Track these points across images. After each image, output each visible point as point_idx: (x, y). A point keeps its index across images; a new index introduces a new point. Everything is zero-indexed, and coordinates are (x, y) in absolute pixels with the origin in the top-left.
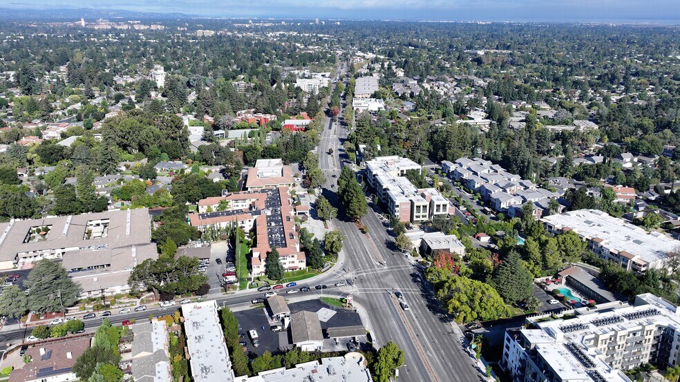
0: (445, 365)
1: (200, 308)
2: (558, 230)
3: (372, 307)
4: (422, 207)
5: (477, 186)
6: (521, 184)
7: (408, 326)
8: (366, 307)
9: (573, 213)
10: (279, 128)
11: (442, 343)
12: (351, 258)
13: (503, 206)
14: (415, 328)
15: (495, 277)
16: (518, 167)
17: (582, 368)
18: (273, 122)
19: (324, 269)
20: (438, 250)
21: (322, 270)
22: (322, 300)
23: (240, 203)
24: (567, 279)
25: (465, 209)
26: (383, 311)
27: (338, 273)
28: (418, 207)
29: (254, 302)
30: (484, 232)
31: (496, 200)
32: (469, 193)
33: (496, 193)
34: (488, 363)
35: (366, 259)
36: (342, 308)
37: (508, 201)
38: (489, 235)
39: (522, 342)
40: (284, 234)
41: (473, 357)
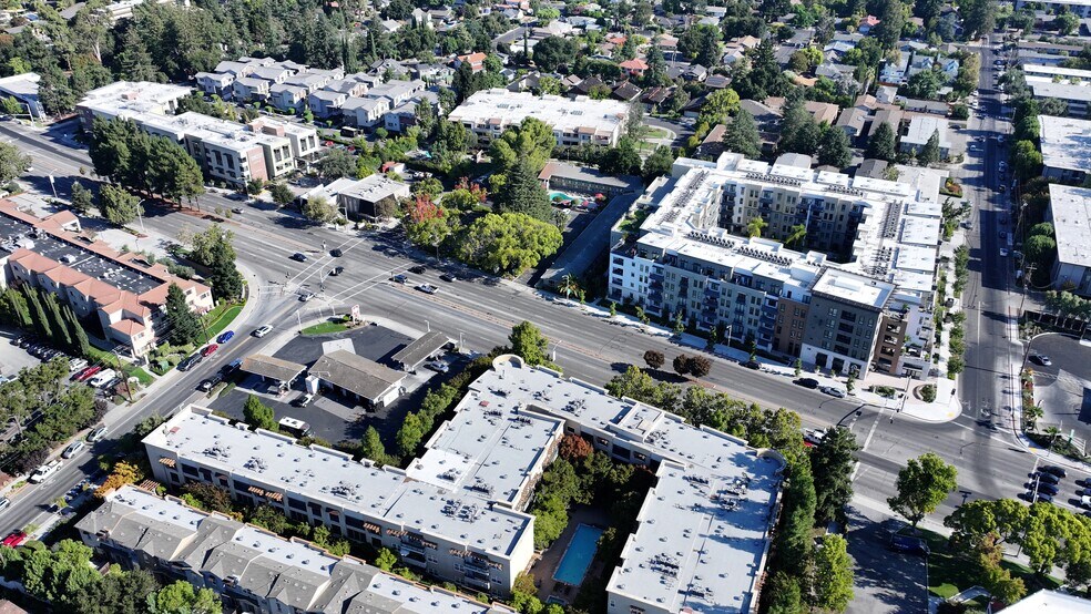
1: (178, 429)
2: (479, 126)
3: (384, 310)
4: (281, 150)
5: (296, 99)
7: (464, 310)
8: (378, 314)
12: (258, 264)
13: (371, 117)
14: (474, 307)
15: (511, 203)
17: (728, 251)
20: (382, 201)
21: (243, 296)
22: (304, 335)
24: (550, 181)
26: (405, 307)
27: (270, 290)
28: (277, 151)
29: (207, 386)
31: (354, 111)
33: (340, 102)
36: (349, 330)
37: (374, 111)
38: (401, 161)
39: (643, 255)
40: (123, 266)
41: (572, 306)
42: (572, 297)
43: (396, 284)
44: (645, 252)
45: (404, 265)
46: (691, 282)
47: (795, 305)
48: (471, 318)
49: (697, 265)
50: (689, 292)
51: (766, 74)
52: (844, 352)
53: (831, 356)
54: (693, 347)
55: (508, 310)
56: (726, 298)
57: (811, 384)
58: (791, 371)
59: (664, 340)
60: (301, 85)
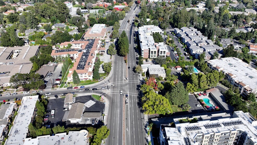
0: (132, 136)
1: (31, 98)
2: (214, 67)
3: (112, 102)
4: (154, 52)
5: (186, 41)
6: (206, 42)
7: (124, 113)
8: (110, 101)
9: (224, 59)
10: (112, 9)
11: (136, 124)
12: (115, 75)
13: (194, 52)
16: (208, 33)
18: (109, 6)
19: (100, 80)
20: (153, 75)
22: (92, 96)
23: (77, 45)
24: (209, 94)
25: (177, 52)
26: (116, 105)
27: (106, 82)
28: (152, 52)
30: (180, 66)
31: (191, 49)
32: (182, 44)
33: (192, 46)
34: (153, 137)
35: (121, 76)
36: (99, 101)
37: (196, 50)
38: (182, 67)
40: (86, 63)
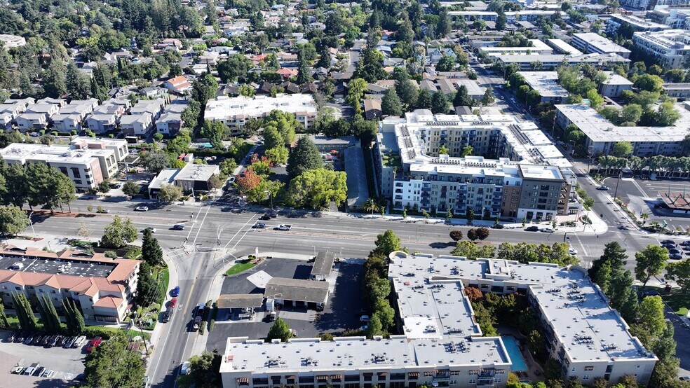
2: (228, 121)
4: (110, 159)
7: (316, 235)
13: (145, 127)
14: (322, 232)
22: (229, 276)
26: (281, 242)
31: (130, 125)
33: (112, 120)
36: (256, 266)
39: (414, 178)
40: (70, 260)
41: (375, 218)
42: (375, 212)
43: (260, 230)
44: (414, 176)
45: (254, 218)
46: (448, 188)
47: (512, 188)
48: (327, 239)
49: (451, 177)
50: (447, 194)
51: (374, 67)
52: (543, 208)
53: (535, 212)
54: (461, 225)
55: (343, 229)
56: (471, 192)
57: (534, 229)
58: (520, 225)
59: (442, 224)
60: (75, 113)
